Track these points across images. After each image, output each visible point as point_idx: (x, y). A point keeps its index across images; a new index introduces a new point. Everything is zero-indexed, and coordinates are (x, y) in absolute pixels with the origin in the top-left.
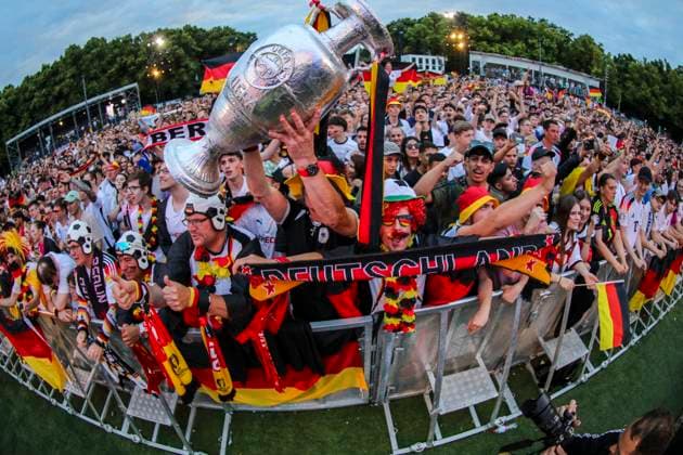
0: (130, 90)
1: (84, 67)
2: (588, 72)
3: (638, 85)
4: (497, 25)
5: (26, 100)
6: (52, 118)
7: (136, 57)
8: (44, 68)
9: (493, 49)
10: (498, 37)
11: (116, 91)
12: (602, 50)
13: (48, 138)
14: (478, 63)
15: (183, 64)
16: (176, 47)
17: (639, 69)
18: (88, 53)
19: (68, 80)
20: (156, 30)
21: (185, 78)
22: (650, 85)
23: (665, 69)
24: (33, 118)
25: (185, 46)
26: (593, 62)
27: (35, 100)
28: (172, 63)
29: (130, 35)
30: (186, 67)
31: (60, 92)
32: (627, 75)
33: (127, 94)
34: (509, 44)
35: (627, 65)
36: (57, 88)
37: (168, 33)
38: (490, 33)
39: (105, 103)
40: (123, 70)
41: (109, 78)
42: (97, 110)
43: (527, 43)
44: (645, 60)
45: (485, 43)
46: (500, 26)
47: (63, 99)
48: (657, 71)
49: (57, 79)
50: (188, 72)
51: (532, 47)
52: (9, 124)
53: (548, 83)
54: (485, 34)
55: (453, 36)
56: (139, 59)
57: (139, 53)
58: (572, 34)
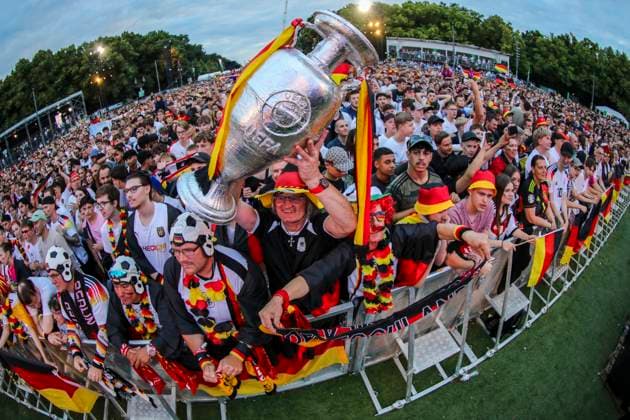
0: (75, 98)
1: (32, 81)
2: (498, 49)
3: (545, 57)
4: (411, 12)
6: (7, 132)
7: (80, 66)
9: (408, 34)
10: (412, 23)
11: (63, 100)
12: (511, 29)
13: (5, 152)
14: (395, 47)
15: (123, 69)
16: (115, 53)
17: (546, 44)
18: (36, 66)
19: (19, 94)
20: (97, 39)
21: (125, 82)
22: (557, 57)
23: (571, 42)
25: (124, 52)
26: (503, 40)
28: (112, 69)
29: (73, 46)
30: (125, 72)
31: (13, 105)
32: (535, 49)
33: (73, 102)
34: (423, 28)
35: (535, 40)
36: (11, 102)
37: (107, 41)
38: (405, 20)
39: (54, 113)
40: (69, 79)
41: (56, 88)
42: (47, 120)
43: (440, 27)
44: (552, 35)
45: (400, 29)
46: (414, 13)
47: (17, 112)
48: (563, 44)
49: (10, 93)
50: (127, 77)
51: (445, 29)
53: (460, 61)
54: (400, 20)
55: (371, 25)
56: (83, 68)
57: (82, 62)
58: (482, 16)
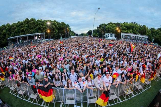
0: (43, 34)
1: (30, 25)
2: (146, 35)
3: (156, 35)
5: (13, 29)
6: (21, 36)
8: (19, 22)
12: (148, 28)
13: (20, 41)
14: (123, 35)
16: (53, 25)
17: (156, 31)
18: (31, 22)
19: (25, 27)
20: (47, 20)
21: (55, 34)
22: (158, 35)
24: (15, 34)
25: (55, 26)
26: (146, 32)
27: (16, 30)
28: (52, 29)
30: (55, 31)
31: (23, 30)
32: (153, 33)
33: (42, 35)
34: (129, 30)
35: (153, 30)
36: (22, 28)
37: (51, 21)
38: (125, 28)
40: (39, 28)
42: (33, 37)
43: (133, 29)
45: (124, 30)
46: (127, 26)
47: (23, 32)
48: (160, 31)
49: (22, 26)
50: (56, 32)
51: (134, 30)
52: (8, 33)
53: (138, 39)
55: (117, 29)
56: (44, 27)
57: (44, 25)
58: (141, 26)
